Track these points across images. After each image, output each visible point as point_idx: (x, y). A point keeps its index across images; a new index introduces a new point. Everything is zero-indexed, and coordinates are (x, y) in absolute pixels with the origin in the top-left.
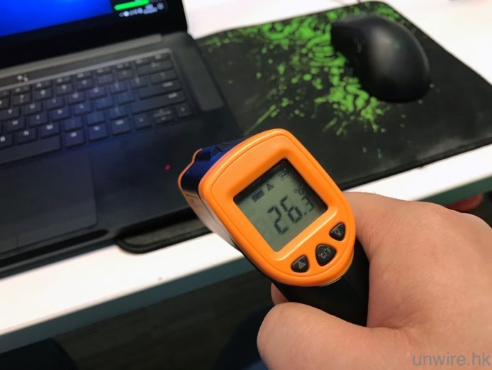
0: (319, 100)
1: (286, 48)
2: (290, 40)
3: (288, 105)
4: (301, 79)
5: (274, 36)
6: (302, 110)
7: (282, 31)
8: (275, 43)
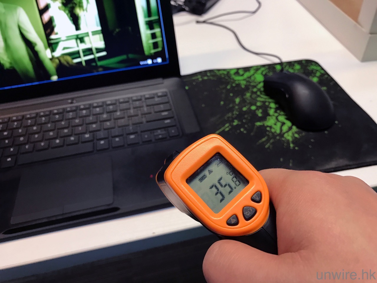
0: (258, 124)
1: (243, 86)
2: (247, 81)
3: (237, 125)
4: (249, 109)
5: (237, 78)
6: (245, 129)
7: (243, 75)
8: (237, 82)
